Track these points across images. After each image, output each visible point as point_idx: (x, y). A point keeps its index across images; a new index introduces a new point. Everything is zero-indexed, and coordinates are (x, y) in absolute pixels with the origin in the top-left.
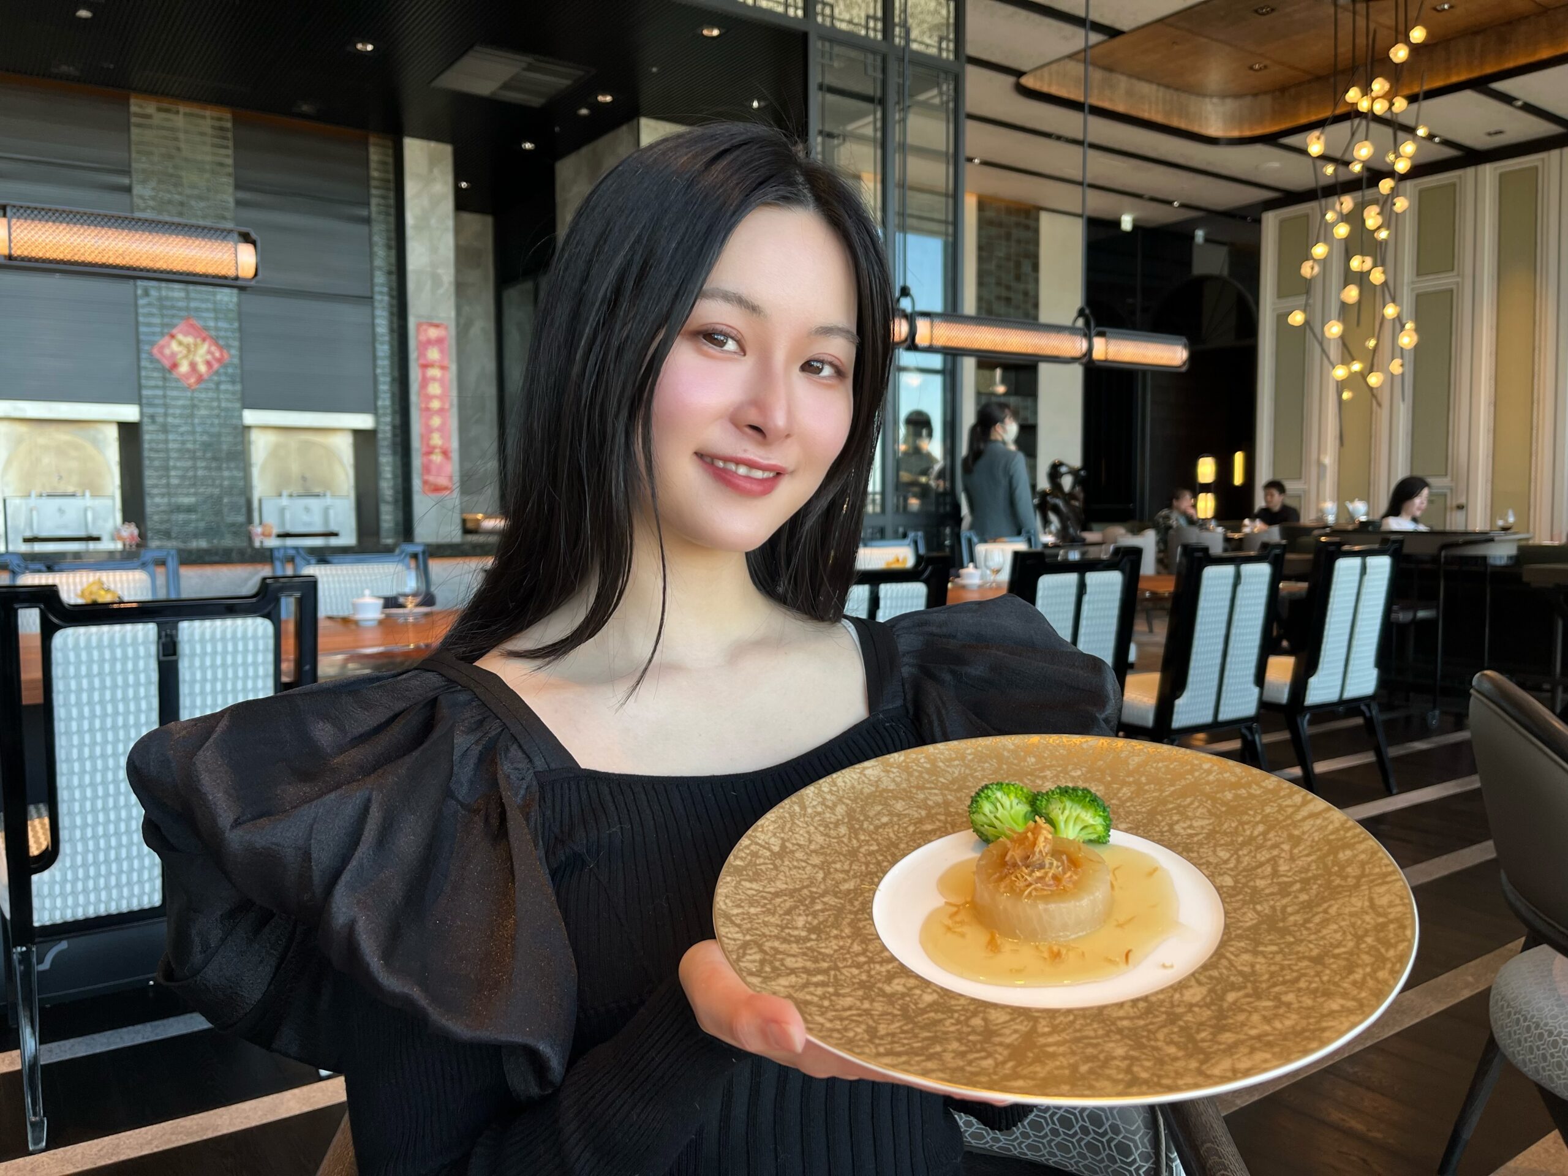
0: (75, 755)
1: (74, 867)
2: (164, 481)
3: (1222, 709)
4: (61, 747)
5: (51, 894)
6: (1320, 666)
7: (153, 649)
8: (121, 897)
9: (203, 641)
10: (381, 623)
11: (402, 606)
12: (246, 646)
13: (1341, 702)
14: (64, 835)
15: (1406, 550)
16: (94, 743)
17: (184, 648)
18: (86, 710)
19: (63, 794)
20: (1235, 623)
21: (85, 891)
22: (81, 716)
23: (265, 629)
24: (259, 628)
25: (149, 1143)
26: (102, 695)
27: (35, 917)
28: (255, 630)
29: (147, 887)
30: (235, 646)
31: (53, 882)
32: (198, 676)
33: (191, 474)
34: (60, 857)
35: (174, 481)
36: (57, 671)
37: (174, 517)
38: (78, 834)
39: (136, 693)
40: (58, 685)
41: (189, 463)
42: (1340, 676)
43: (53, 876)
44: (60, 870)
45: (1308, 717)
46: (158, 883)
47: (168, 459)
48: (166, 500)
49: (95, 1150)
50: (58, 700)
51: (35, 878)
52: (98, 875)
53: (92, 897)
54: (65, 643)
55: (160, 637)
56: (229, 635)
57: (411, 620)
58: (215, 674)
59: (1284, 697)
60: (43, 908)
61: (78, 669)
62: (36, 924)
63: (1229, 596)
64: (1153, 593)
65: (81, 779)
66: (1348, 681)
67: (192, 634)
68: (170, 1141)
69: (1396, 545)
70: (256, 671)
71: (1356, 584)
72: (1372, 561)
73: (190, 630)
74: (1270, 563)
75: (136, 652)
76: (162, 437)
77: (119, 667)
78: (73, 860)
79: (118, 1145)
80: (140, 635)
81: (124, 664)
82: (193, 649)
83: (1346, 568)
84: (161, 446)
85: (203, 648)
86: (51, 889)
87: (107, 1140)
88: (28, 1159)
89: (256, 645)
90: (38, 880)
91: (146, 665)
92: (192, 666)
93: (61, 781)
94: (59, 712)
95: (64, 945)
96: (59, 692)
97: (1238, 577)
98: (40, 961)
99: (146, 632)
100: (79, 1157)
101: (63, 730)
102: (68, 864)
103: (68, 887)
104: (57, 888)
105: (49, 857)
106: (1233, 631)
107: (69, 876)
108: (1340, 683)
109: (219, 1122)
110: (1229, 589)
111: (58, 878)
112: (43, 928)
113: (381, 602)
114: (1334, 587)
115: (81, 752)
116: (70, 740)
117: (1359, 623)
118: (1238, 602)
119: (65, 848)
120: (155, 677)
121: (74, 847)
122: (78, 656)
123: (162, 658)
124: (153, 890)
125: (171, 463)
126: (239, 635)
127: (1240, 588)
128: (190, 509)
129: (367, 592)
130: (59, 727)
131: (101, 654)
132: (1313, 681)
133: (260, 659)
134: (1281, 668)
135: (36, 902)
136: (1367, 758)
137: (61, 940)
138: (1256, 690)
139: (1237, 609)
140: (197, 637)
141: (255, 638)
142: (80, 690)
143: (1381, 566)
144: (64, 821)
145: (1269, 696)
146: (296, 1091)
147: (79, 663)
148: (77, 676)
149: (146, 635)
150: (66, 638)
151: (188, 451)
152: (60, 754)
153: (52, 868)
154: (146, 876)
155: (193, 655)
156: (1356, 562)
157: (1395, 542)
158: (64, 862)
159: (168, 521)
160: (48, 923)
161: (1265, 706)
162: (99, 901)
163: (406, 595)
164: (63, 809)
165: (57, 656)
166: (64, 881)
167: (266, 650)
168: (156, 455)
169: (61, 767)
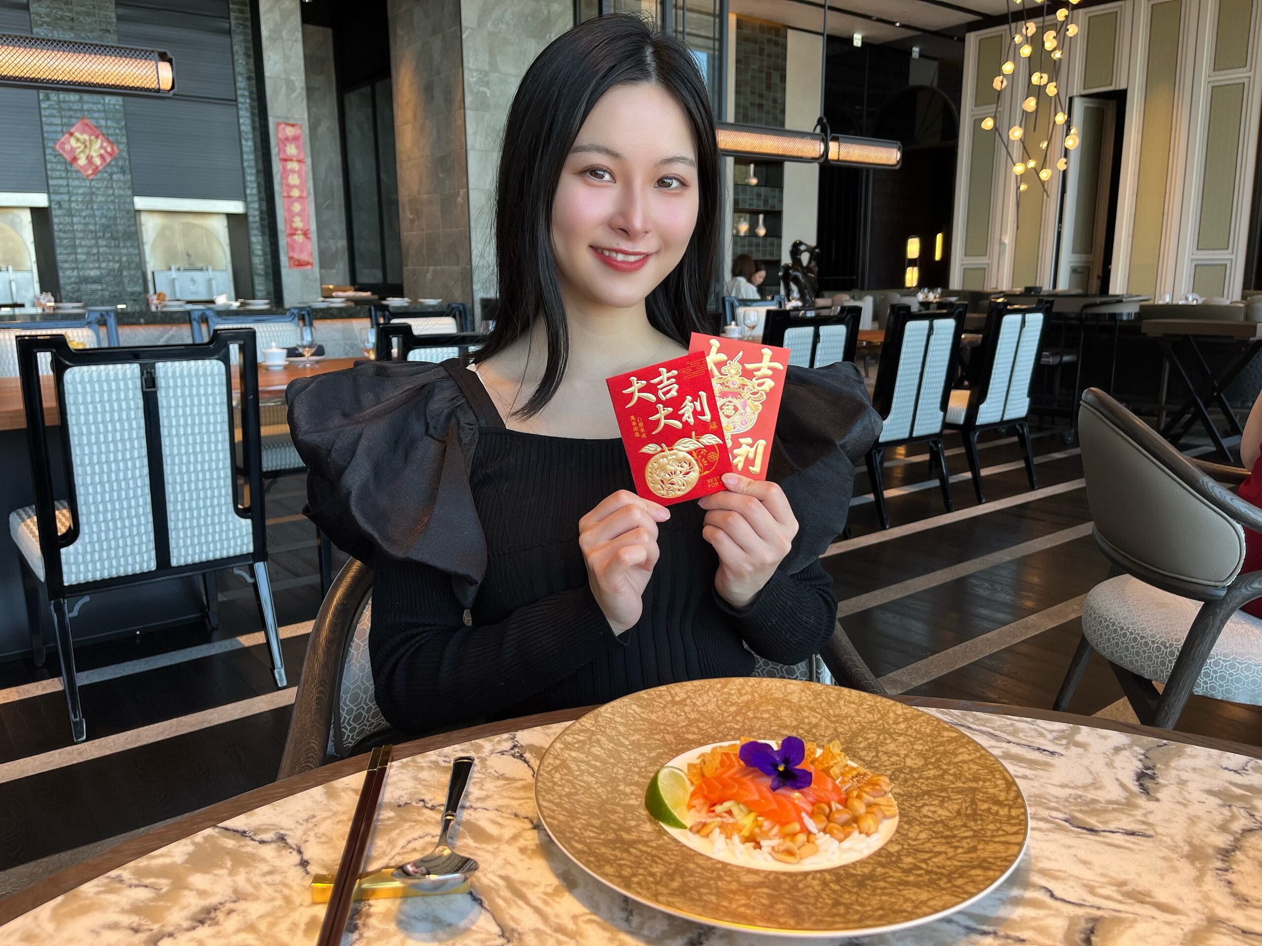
0: (87, 461)
1: (91, 542)
2: (72, 257)
3: (916, 428)
4: (76, 455)
5: (76, 563)
6: (989, 396)
7: (138, 383)
8: (127, 564)
9: (174, 376)
10: (286, 368)
11: (301, 355)
12: (206, 380)
13: (1002, 423)
14: (83, 519)
15: (1055, 309)
16: (100, 452)
17: (161, 382)
18: (93, 428)
19: (80, 490)
20: (927, 364)
21: (101, 559)
22: (89, 433)
23: (219, 369)
24: (213, 367)
25: (163, 732)
26: (103, 417)
27: (65, 578)
28: (212, 369)
29: (146, 556)
30: (198, 381)
31: (77, 553)
32: (173, 403)
33: (95, 251)
34: (80, 536)
35: (81, 257)
36: (69, 399)
37: (83, 287)
38: (93, 518)
39: (128, 415)
40: (71, 409)
41: (93, 242)
42: (1003, 403)
43: (76, 549)
44: (82, 545)
45: (977, 434)
46: (153, 554)
47: (74, 239)
48: (75, 273)
49: (122, 740)
50: (72, 420)
51: (63, 550)
52: (110, 548)
53: (106, 564)
54: (74, 378)
55: (142, 374)
56: (193, 373)
57: (308, 365)
58: (184, 402)
59: (961, 420)
60: (71, 572)
61: (84, 398)
62: (66, 584)
63: (924, 343)
64: (868, 343)
65: (93, 479)
66: (1008, 407)
67: (166, 372)
68: (177, 731)
69: (1048, 305)
70: (214, 400)
71: (1017, 335)
72: (1029, 317)
73: (164, 369)
74: (955, 318)
75: (126, 385)
76: (68, 220)
77: (114, 396)
78: (91, 537)
79: (139, 736)
80: (129, 372)
81: (118, 394)
82: (167, 383)
83: (1010, 322)
84: (68, 228)
85: (175, 382)
86: (76, 558)
87: (129, 733)
88: (74, 747)
89: (213, 380)
90: (66, 552)
91: (134, 394)
92: (167, 395)
93: (78, 480)
94: (73, 430)
95: (87, 599)
96: (72, 415)
97: (931, 328)
98: (70, 611)
99: (132, 370)
100: (112, 744)
101: (77, 443)
102: (87, 540)
103: (89, 557)
104: (80, 558)
105: (73, 535)
106: (926, 370)
107: (89, 549)
108: (1002, 408)
109: (210, 717)
110: (925, 338)
111: (80, 550)
112: (71, 586)
113: (285, 351)
114: (1001, 336)
115: (91, 459)
116: (82, 450)
117: (1017, 363)
118: (930, 348)
119: (84, 529)
120: (141, 403)
121: (91, 528)
122: (84, 388)
123: (145, 390)
124: (150, 559)
125: (77, 242)
126: (201, 373)
127: (932, 338)
128: (96, 281)
129: (274, 344)
130: (74, 440)
131: (101, 387)
132: (982, 407)
133: (217, 391)
134: (960, 399)
135: (65, 568)
136: (1020, 464)
137: (84, 595)
138: (942, 414)
139: (930, 354)
140: (170, 375)
141: (212, 374)
142: (87, 413)
143: (1036, 320)
144: (82, 509)
145: (950, 419)
146: (263, 697)
147: (85, 392)
148: (85, 403)
149: (133, 372)
150: (74, 375)
151: (91, 232)
152: (76, 460)
153: (75, 543)
154: (144, 548)
155: (168, 387)
156: (1018, 317)
157: (1047, 302)
158: (84, 538)
159: (79, 290)
160: (74, 583)
161: (946, 425)
162: (111, 566)
163: (304, 347)
164: (80, 500)
165: (68, 387)
166: (85, 552)
167: (221, 384)
168: (65, 236)
169: (78, 470)
